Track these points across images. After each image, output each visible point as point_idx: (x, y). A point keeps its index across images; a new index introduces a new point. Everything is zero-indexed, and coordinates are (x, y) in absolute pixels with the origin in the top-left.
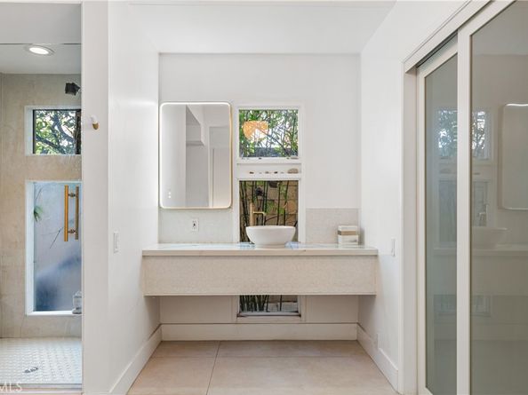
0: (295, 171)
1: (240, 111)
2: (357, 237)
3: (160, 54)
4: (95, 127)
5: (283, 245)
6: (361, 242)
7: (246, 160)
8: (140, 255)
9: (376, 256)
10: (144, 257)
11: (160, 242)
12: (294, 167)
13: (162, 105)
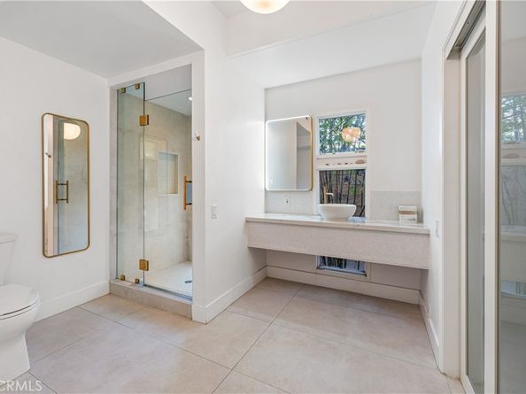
0: (363, 162)
1: (320, 120)
2: (416, 216)
3: (266, 90)
4: (198, 138)
5: (346, 219)
6: (420, 220)
7: (324, 156)
8: (244, 220)
9: (428, 235)
10: (247, 222)
11: (266, 212)
12: (362, 159)
13: (267, 122)
